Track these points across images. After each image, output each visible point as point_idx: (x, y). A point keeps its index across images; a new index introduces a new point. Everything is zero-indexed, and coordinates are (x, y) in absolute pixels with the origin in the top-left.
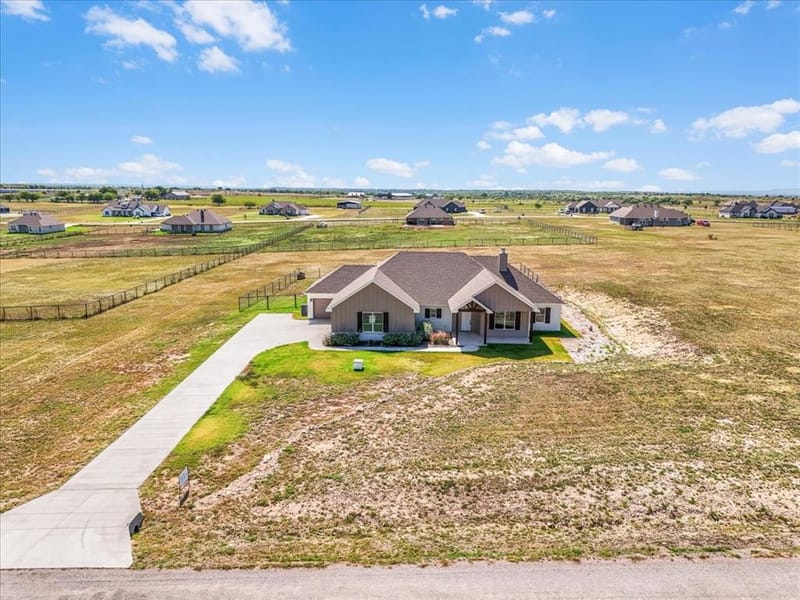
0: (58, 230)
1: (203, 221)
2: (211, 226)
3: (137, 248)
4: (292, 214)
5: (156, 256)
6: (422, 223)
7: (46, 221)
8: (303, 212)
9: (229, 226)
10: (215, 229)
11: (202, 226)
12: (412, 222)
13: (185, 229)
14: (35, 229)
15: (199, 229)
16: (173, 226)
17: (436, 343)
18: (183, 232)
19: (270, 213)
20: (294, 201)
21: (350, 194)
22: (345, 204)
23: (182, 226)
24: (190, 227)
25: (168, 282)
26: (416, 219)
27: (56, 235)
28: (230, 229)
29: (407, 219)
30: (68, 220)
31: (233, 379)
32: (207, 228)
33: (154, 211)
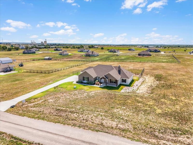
0: (67, 55)
1: (92, 54)
2: (94, 55)
3: (79, 59)
4: (115, 52)
5: (77, 61)
6: (142, 55)
7: (65, 53)
8: (118, 51)
9: (98, 55)
10: (95, 55)
11: (92, 55)
12: (139, 55)
13: (89, 55)
14: (63, 54)
15: (91, 55)
16: (86, 55)
17: (97, 84)
18: (88, 56)
19: (111, 52)
20: (116, 48)
21: (138, 46)
22: (130, 49)
23: (88, 55)
24: (90, 55)
25: (70, 67)
26: (140, 54)
27: (65, 56)
28: (98, 56)
29: (138, 54)
30: (70, 53)
31: (53, 87)
32: (93, 55)
33: (87, 51)
